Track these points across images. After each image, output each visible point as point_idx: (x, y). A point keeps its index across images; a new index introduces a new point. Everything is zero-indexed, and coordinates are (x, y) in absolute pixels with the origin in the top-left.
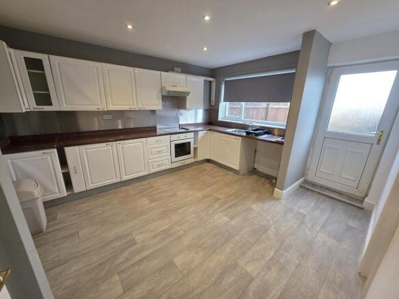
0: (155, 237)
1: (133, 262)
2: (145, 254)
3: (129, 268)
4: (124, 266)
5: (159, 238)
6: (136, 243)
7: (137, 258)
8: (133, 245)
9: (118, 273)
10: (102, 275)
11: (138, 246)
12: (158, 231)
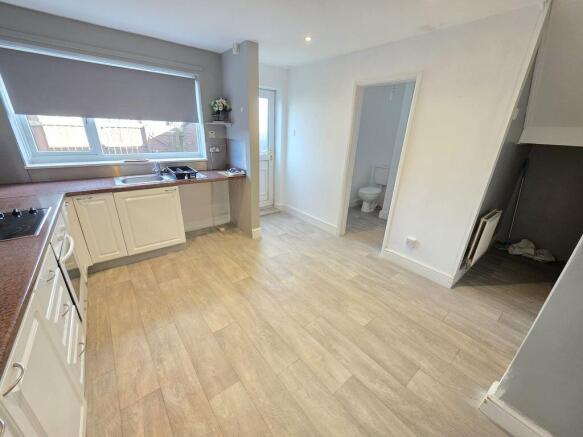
0: (335, 352)
1: (383, 372)
2: (366, 358)
3: (393, 374)
4: (393, 382)
5: (335, 346)
6: (353, 377)
7: (375, 366)
8: (358, 381)
9: (405, 386)
10: (417, 409)
11: (358, 373)
12: (323, 350)
